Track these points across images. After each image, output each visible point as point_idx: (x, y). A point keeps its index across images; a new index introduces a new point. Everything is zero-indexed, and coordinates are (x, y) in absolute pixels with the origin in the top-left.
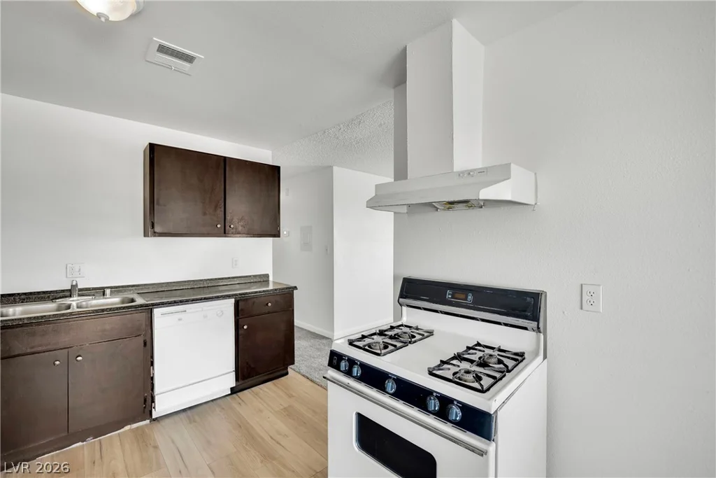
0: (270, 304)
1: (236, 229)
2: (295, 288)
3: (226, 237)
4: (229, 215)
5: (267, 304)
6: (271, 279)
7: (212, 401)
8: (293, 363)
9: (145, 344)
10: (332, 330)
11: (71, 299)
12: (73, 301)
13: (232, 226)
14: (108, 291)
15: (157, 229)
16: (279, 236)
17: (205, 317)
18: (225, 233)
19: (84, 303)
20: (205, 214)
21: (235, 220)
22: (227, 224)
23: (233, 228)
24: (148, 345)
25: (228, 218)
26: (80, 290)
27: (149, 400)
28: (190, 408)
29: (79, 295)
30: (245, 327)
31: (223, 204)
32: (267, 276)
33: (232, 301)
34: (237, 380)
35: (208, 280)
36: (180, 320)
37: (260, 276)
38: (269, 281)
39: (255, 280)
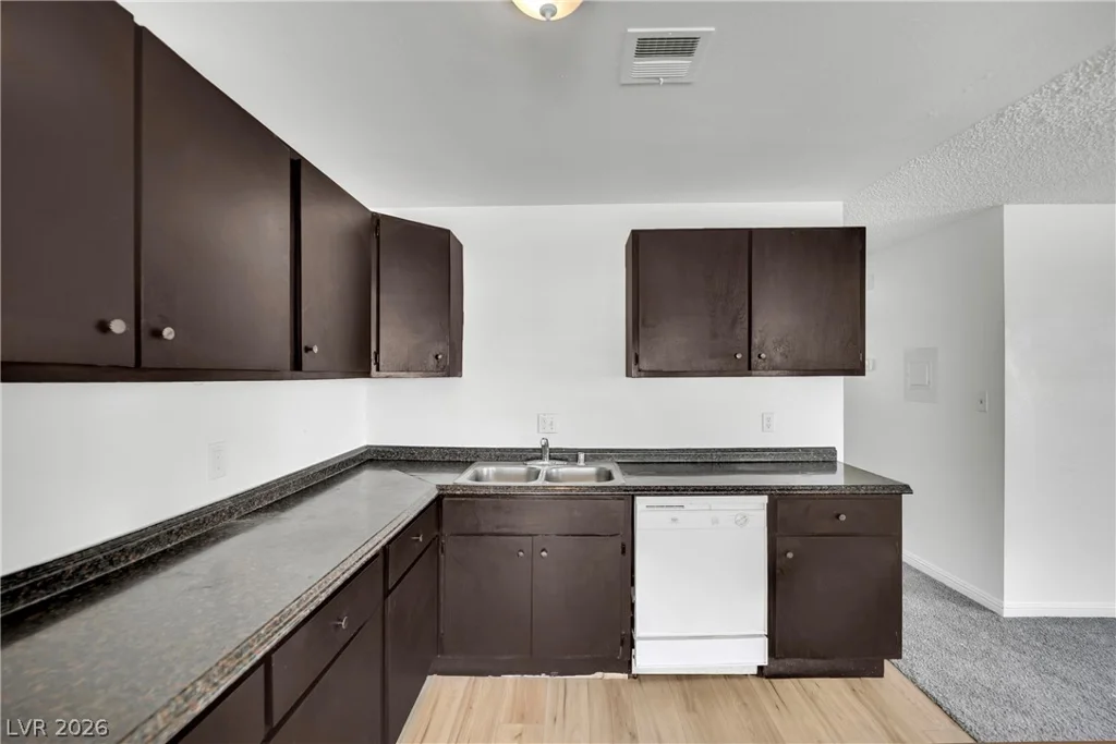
0: (843, 517)
1: (771, 360)
2: (907, 489)
3: (750, 375)
4: (758, 335)
5: (838, 516)
6: (840, 458)
7: (726, 676)
8: (896, 653)
9: (623, 552)
10: (1000, 593)
11: (541, 463)
12: (543, 465)
13: (763, 356)
14: (582, 456)
15: (644, 365)
16: (862, 373)
17: (715, 521)
18: (750, 369)
19: (554, 470)
20: (714, 336)
21: (769, 344)
22: (753, 353)
23: (764, 359)
24: (628, 550)
25: (756, 340)
26: (551, 450)
27: (627, 640)
28: (689, 677)
29: (551, 458)
30: (790, 555)
31: (746, 316)
32: (832, 451)
33: (764, 499)
34: (772, 653)
35: (720, 450)
36: (674, 520)
37: (817, 450)
38: (836, 461)
39: (806, 458)
